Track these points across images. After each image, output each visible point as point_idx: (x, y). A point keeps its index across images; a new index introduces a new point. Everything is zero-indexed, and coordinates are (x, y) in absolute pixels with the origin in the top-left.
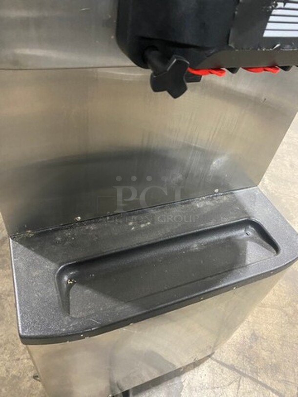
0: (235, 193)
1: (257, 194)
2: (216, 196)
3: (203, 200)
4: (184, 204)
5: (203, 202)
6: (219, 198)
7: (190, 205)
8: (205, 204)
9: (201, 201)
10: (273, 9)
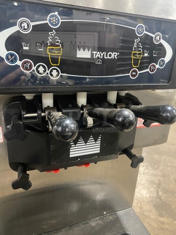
0: (118, 213)
1: (131, 213)
2: (105, 217)
3: (97, 220)
4: (84, 224)
5: (97, 221)
6: (107, 217)
7: (88, 224)
8: (98, 223)
9: (95, 221)
10: (70, 148)
